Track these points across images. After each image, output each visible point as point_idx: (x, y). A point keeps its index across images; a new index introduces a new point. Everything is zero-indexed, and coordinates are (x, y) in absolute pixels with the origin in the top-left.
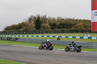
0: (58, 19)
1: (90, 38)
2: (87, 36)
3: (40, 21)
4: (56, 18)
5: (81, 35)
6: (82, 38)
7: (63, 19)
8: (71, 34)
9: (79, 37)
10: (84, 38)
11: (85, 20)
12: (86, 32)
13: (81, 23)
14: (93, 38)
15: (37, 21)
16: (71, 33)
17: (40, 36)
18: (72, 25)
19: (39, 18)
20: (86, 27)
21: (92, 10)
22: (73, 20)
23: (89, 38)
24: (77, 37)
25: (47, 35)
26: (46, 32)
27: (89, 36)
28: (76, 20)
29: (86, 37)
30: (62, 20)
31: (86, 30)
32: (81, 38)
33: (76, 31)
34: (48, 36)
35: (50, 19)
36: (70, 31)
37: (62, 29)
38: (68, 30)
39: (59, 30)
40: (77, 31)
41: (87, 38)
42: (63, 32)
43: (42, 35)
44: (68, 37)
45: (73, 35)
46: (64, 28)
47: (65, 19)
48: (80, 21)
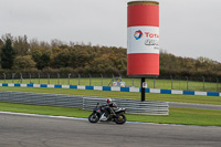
0: (54, 45)
1: (125, 89)
2: (119, 85)
3: (11, 49)
4: (50, 43)
5: (106, 82)
6: (107, 89)
7: (66, 46)
8: (82, 80)
9: (101, 88)
10: (112, 89)
11: (114, 48)
12: (116, 75)
13: (105, 56)
14: (132, 89)
15: (4, 50)
16: (82, 77)
17: (11, 84)
18: (86, 59)
19: (9, 42)
20: (116, 64)
21: (129, 26)
22: (88, 48)
23: (122, 89)
24: (95, 88)
25: (28, 81)
26: (26, 76)
27: (123, 84)
28: (96, 49)
29: (115, 88)
30: (64, 47)
31: (116, 70)
32: (105, 89)
33: (95, 74)
34: (31, 85)
35: (35, 44)
36: (81, 72)
37: (63, 69)
38: (76, 70)
39: (56, 70)
40: (95, 72)
41: (119, 89)
42: (64, 75)
43: (16, 81)
44: (76, 87)
45: (87, 82)
46: (66, 66)
47: (69, 45)
48: (104, 50)
